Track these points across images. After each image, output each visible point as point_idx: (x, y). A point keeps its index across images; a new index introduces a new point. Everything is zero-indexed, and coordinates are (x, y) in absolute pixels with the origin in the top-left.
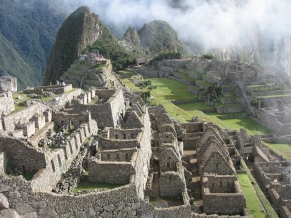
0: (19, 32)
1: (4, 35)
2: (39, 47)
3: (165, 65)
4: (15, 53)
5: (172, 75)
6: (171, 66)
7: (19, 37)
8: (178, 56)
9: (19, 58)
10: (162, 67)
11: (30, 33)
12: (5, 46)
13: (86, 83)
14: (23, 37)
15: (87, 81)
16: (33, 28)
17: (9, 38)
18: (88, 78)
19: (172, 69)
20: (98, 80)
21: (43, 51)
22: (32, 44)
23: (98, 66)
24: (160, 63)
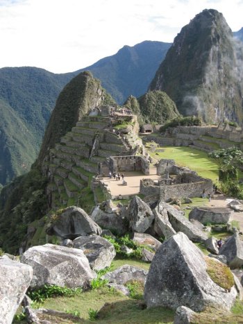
0: (24, 104)
1: (11, 105)
2: (41, 117)
3: (182, 132)
4: (20, 121)
5: (192, 144)
6: (190, 133)
7: (23, 108)
8: (197, 123)
9: (23, 126)
10: (178, 135)
11: (33, 105)
12: (12, 115)
13: (100, 148)
14: (28, 108)
15: (103, 145)
16: (36, 100)
17: (15, 108)
18: (104, 141)
19: (192, 137)
20: (121, 144)
21: (44, 122)
22: (35, 114)
23: (119, 123)
24: (175, 129)
